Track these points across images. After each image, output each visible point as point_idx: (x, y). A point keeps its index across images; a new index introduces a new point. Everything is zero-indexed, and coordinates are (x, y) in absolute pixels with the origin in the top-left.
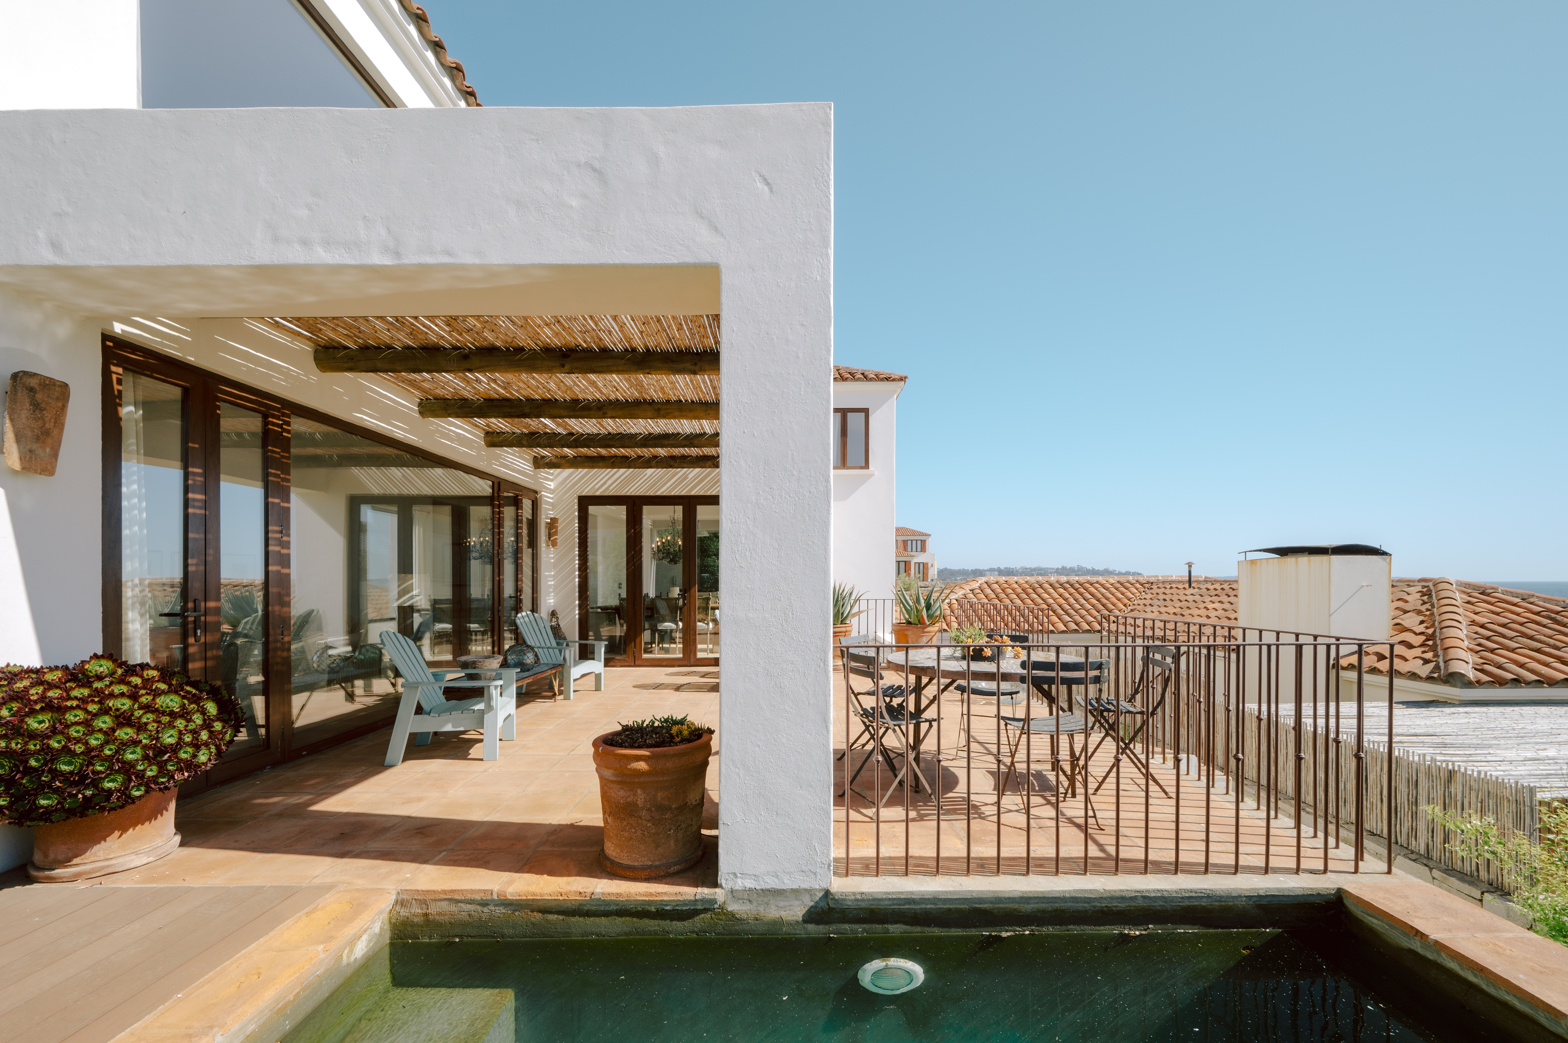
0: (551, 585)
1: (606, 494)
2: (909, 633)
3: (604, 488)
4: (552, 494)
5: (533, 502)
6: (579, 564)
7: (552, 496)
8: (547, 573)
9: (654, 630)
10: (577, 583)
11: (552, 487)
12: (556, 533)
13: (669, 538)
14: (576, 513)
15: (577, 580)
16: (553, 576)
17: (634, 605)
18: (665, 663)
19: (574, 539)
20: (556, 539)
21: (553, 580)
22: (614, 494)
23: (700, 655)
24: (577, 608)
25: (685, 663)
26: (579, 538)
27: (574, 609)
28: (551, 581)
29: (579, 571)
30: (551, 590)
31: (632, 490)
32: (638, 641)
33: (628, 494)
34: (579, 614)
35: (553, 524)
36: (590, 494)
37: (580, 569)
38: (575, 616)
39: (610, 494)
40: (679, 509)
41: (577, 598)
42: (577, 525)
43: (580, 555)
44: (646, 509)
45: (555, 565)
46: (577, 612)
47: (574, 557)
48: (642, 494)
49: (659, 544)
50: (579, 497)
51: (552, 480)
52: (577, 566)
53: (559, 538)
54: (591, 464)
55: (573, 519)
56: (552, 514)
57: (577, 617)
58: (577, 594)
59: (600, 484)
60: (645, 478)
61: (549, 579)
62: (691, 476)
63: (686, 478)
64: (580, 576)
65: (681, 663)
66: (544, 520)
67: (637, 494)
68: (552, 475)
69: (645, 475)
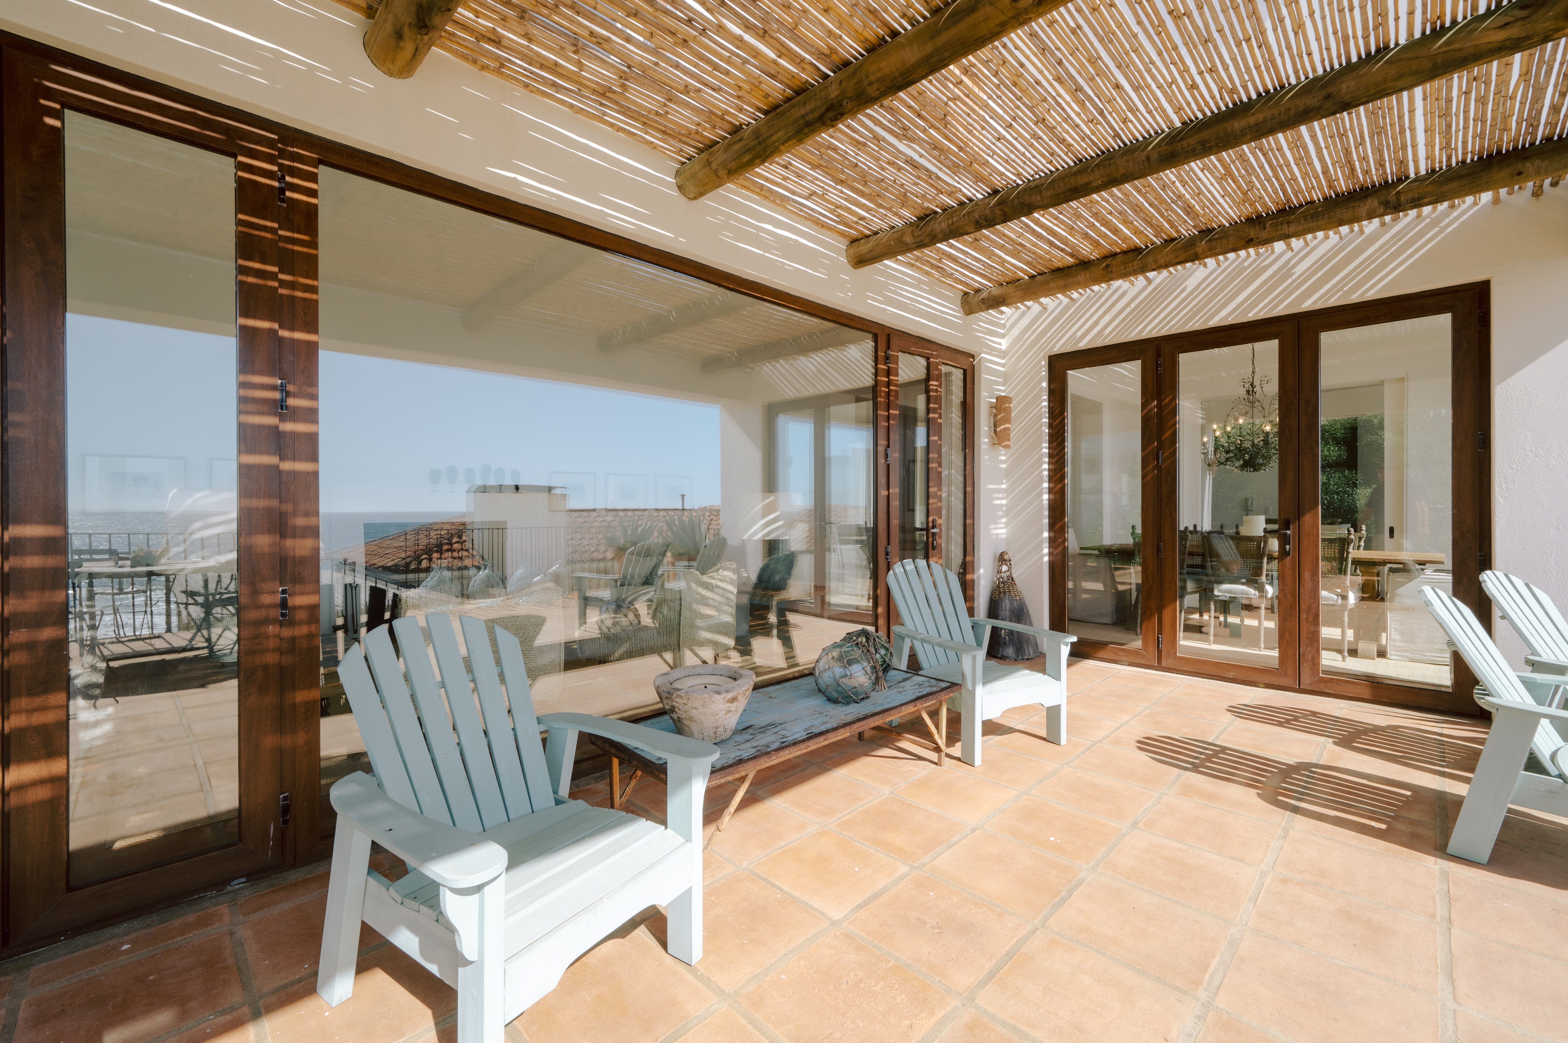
0: (1002, 505)
3: (1094, 332)
4: (1003, 358)
5: (965, 371)
6: (1049, 470)
7: (1003, 361)
8: (992, 486)
9: (1206, 594)
10: (1046, 503)
11: (1004, 347)
12: (1007, 420)
13: (1241, 421)
14: (1045, 384)
15: (1046, 497)
16: (1005, 491)
17: (1159, 550)
18: (1231, 674)
19: (1041, 426)
20: (1008, 429)
21: (1006, 498)
22: (1115, 341)
23: (1329, 660)
24: (1046, 545)
25: (1287, 682)
26: (1051, 426)
27: (1040, 546)
28: (1001, 499)
29: (1050, 481)
30: (1000, 513)
31: (1154, 324)
32: (1167, 613)
33: (1146, 334)
34: (1050, 554)
35: (1001, 406)
36: (1070, 351)
37: (1051, 479)
38: (1042, 556)
39: (1107, 342)
40: (1270, 349)
41: (1046, 527)
42: (1046, 404)
43: (1051, 456)
44: (1187, 361)
45: (1008, 473)
46: (1046, 551)
47: (1041, 457)
48: (1177, 330)
49: (1218, 433)
50: (1050, 357)
51: (1003, 336)
52: (1046, 473)
53: (1015, 428)
54: (1061, 283)
55: (1039, 395)
56: (1002, 390)
57: (1046, 559)
58: (1046, 521)
59: (1086, 327)
60: (1183, 295)
61: (996, 495)
63: (1289, 274)
64: (1050, 491)
66: (984, 400)
67: (1166, 331)
68: (1003, 326)
69: (1185, 288)
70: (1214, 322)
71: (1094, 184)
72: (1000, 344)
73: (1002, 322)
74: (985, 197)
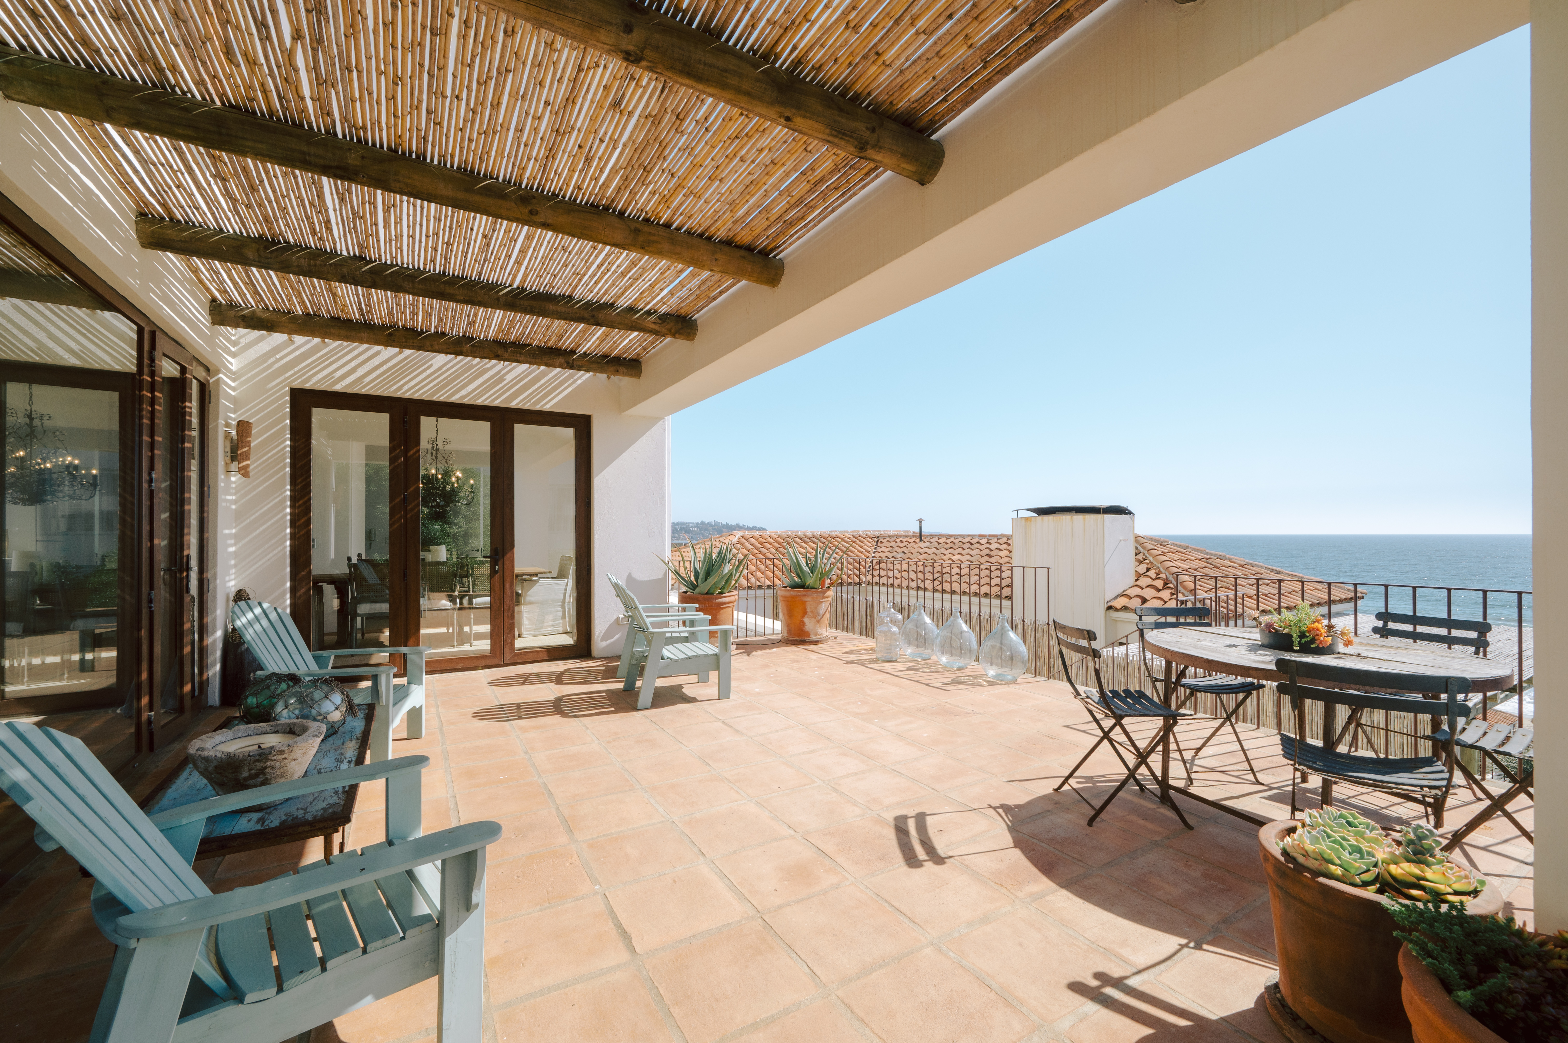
1: (355, 390)
2: (807, 599)
3: (353, 377)
4: (234, 380)
6: (291, 513)
7: (235, 383)
11: (239, 367)
12: (246, 452)
14: (287, 422)
15: (288, 543)
17: (404, 576)
18: (460, 666)
19: (282, 466)
20: (248, 464)
22: (371, 392)
25: (497, 661)
26: (293, 466)
29: (292, 527)
31: (406, 387)
33: (399, 394)
35: (238, 435)
36: (323, 387)
37: (294, 523)
39: (364, 391)
40: (483, 428)
42: (288, 442)
44: (428, 423)
45: (242, 519)
48: (424, 397)
50: (293, 390)
51: (234, 355)
52: (288, 517)
55: (280, 432)
60: (429, 372)
62: (509, 377)
63: (502, 379)
64: (293, 536)
65: (489, 662)
66: (222, 429)
67: (416, 396)
68: (235, 343)
69: (431, 366)
70: (455, 399)
71: (457, 297)
72: (231, 364)
73: (233, 338)
74: (350, 257)
